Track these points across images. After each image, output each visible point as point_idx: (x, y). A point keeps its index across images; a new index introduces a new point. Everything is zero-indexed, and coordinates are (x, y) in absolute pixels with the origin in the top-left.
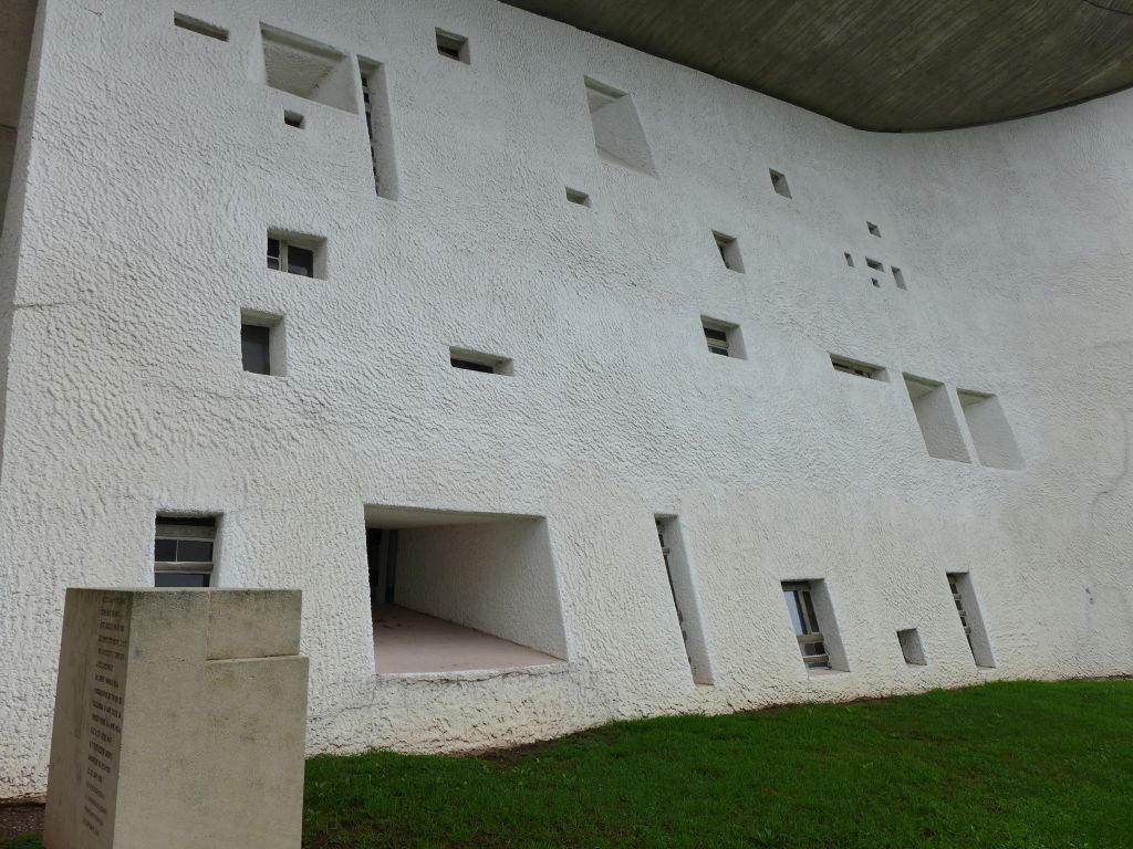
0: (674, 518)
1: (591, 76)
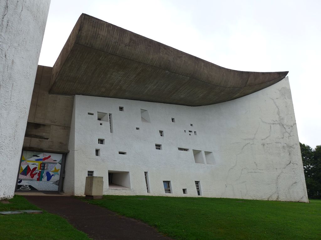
0: (147, 172)
1: (142, 109)
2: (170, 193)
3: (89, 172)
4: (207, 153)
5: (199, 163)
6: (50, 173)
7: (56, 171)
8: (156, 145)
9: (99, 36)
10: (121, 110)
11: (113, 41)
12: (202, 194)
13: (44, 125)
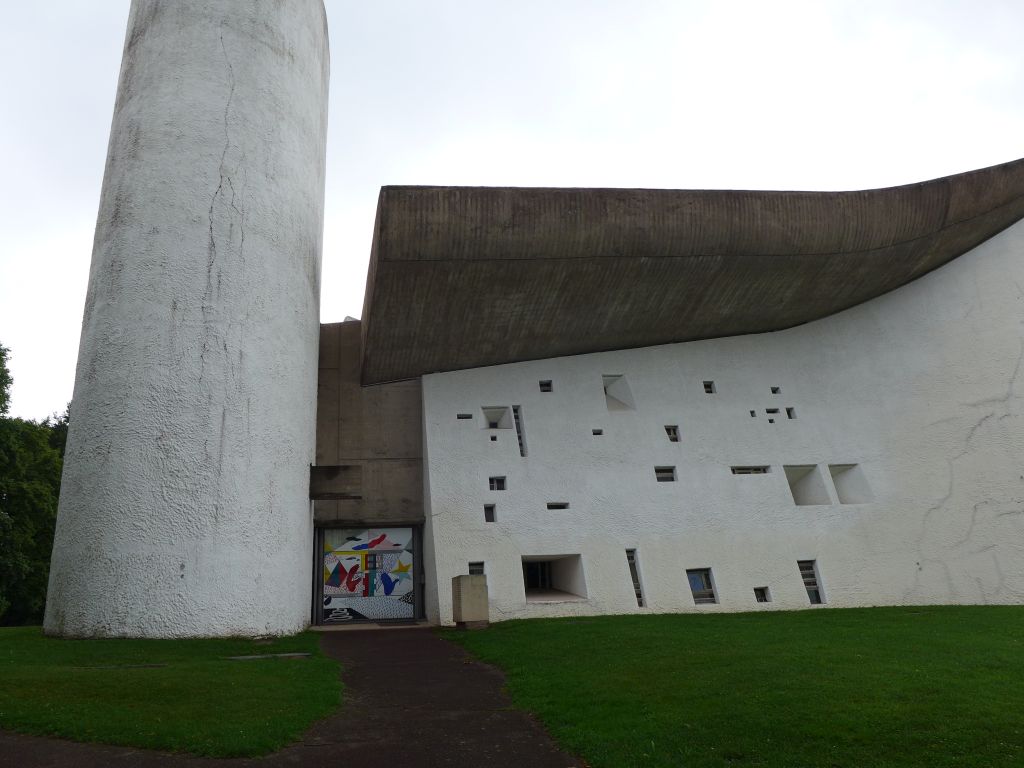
0: (635, 550)
1: (606, 373)
2: (714, 602)
3: (471, 565)
4: (839, 470)
5: (811, 504)
6: (390, 575)
7: (402, 569)
8: (658, 470)
9: (429, 229)
10: (546, 388)
11: (469, 229)
12: (827, 599)
13: (346, 468)
